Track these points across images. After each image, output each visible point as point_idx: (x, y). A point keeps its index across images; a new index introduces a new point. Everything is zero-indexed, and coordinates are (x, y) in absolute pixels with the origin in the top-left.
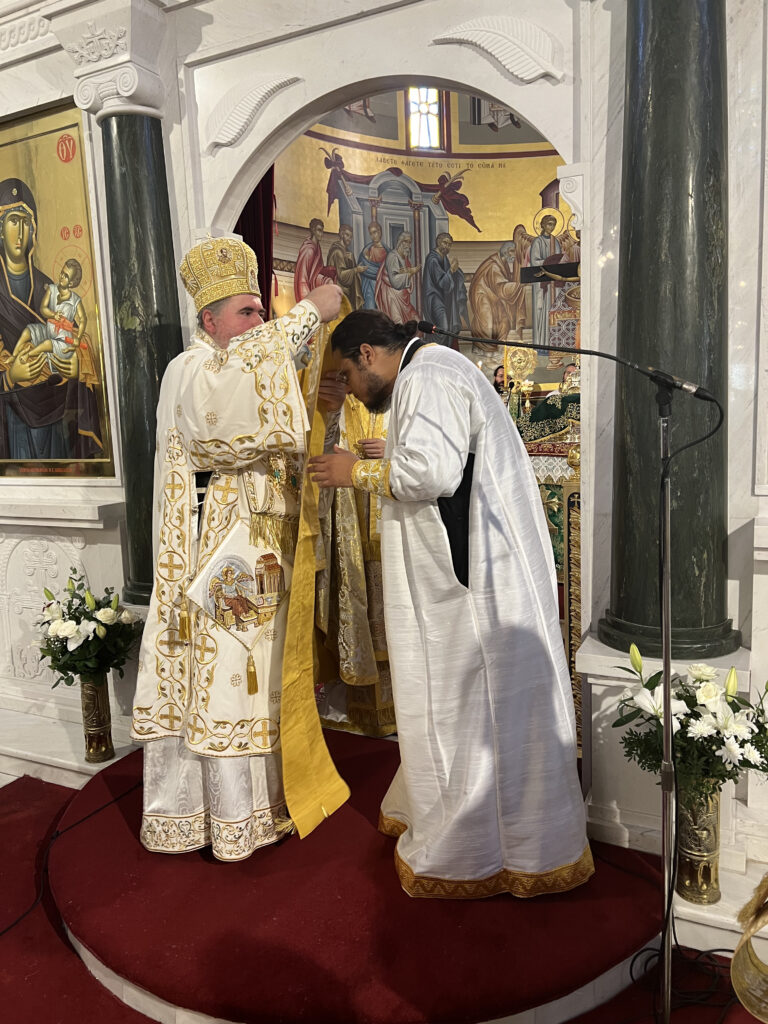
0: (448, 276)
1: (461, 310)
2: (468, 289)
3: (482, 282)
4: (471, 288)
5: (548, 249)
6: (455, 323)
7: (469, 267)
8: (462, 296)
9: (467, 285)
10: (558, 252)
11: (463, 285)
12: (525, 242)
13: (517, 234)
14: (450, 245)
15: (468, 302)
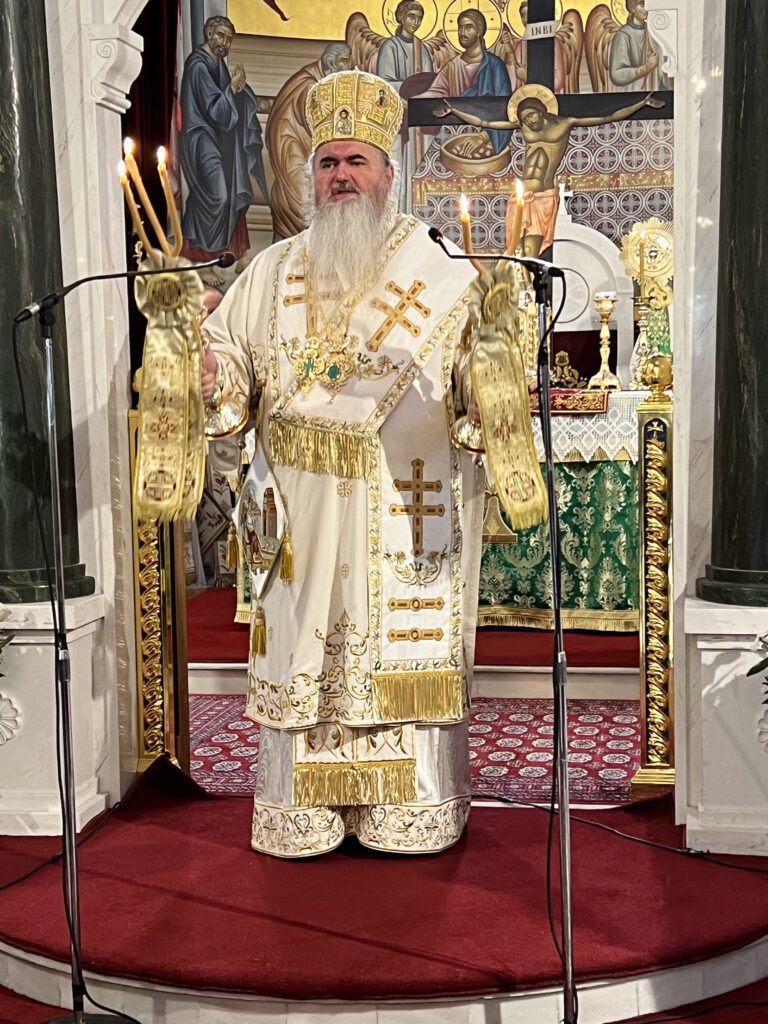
0: (226, 98)
1: (251, 166)
2: (264, 126)
3: (289, 115)
4: (270, 123)
5: (409, 62)
6: (240, 190)
7: (265, 85)
8: (253, 139)
9: (263, 118)
10: (426, 69)
11: (255, 117)
12: (369, 45)
13: (351, 28)
14: (230, 39)
15: (265, 151)
